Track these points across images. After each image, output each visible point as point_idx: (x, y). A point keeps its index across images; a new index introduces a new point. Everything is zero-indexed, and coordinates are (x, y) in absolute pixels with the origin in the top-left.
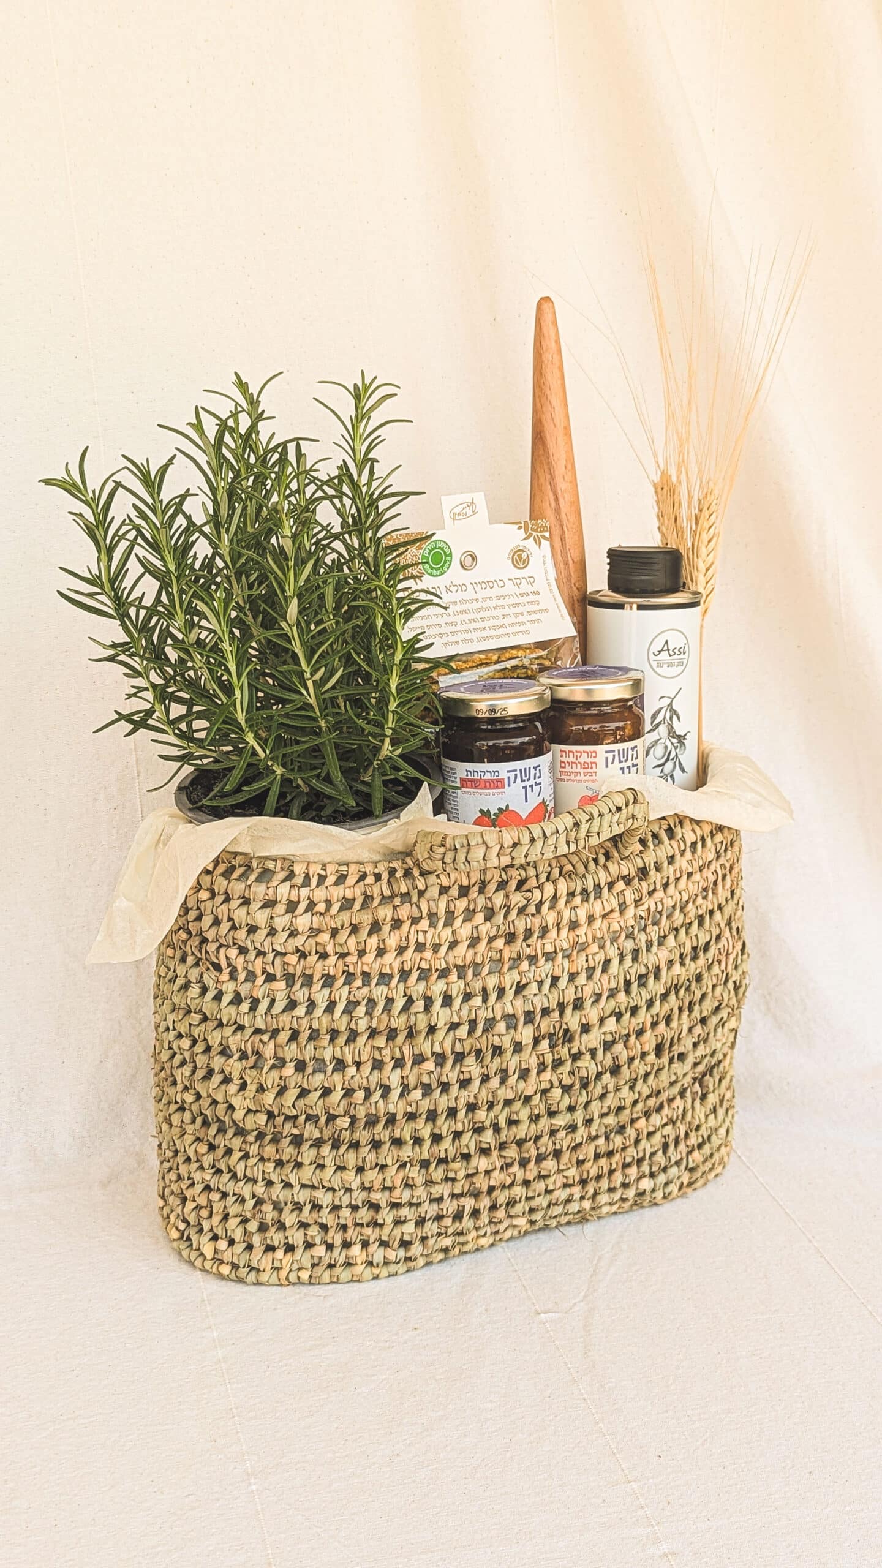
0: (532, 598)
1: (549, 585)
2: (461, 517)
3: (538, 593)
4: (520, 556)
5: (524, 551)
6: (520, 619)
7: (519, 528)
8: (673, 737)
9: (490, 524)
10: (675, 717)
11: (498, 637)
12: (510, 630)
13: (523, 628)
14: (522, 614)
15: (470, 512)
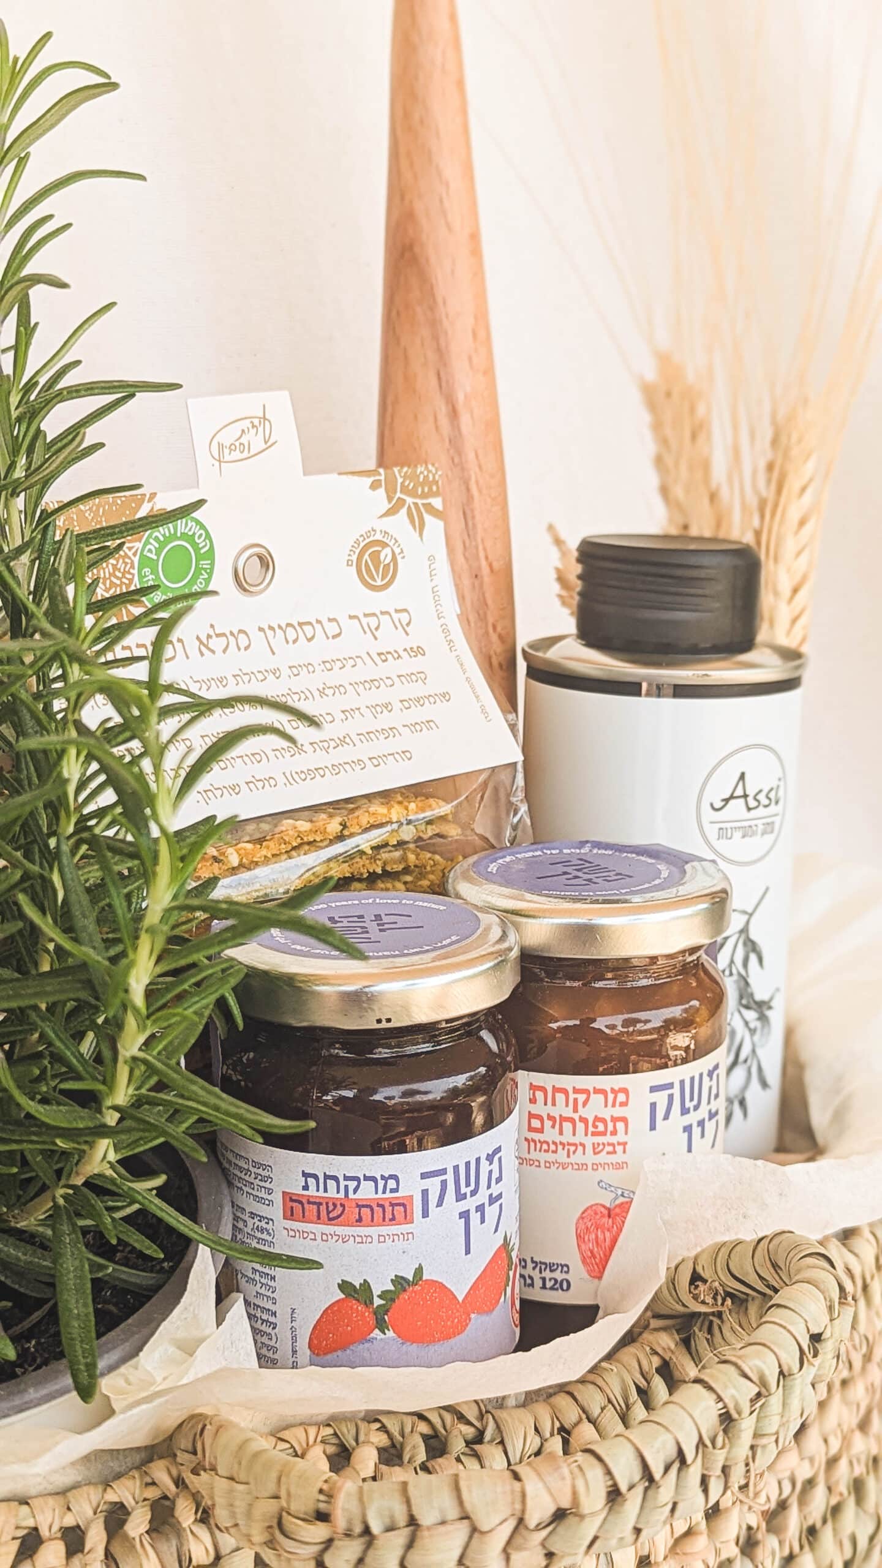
0: (408, 665)
1: (446, 631)
2: (237, 455)
3: (419, 651)
4: (375, 556)
5: (385, 545)
6: (385, 720)
7: (374, 486)
8: (747, 1007)
9: (305, 474)
10: (753, 957)
11: (336, 769)
12: (364, 751)
13: (394, 745)
14: (387, 706)
15: (258, 444)
